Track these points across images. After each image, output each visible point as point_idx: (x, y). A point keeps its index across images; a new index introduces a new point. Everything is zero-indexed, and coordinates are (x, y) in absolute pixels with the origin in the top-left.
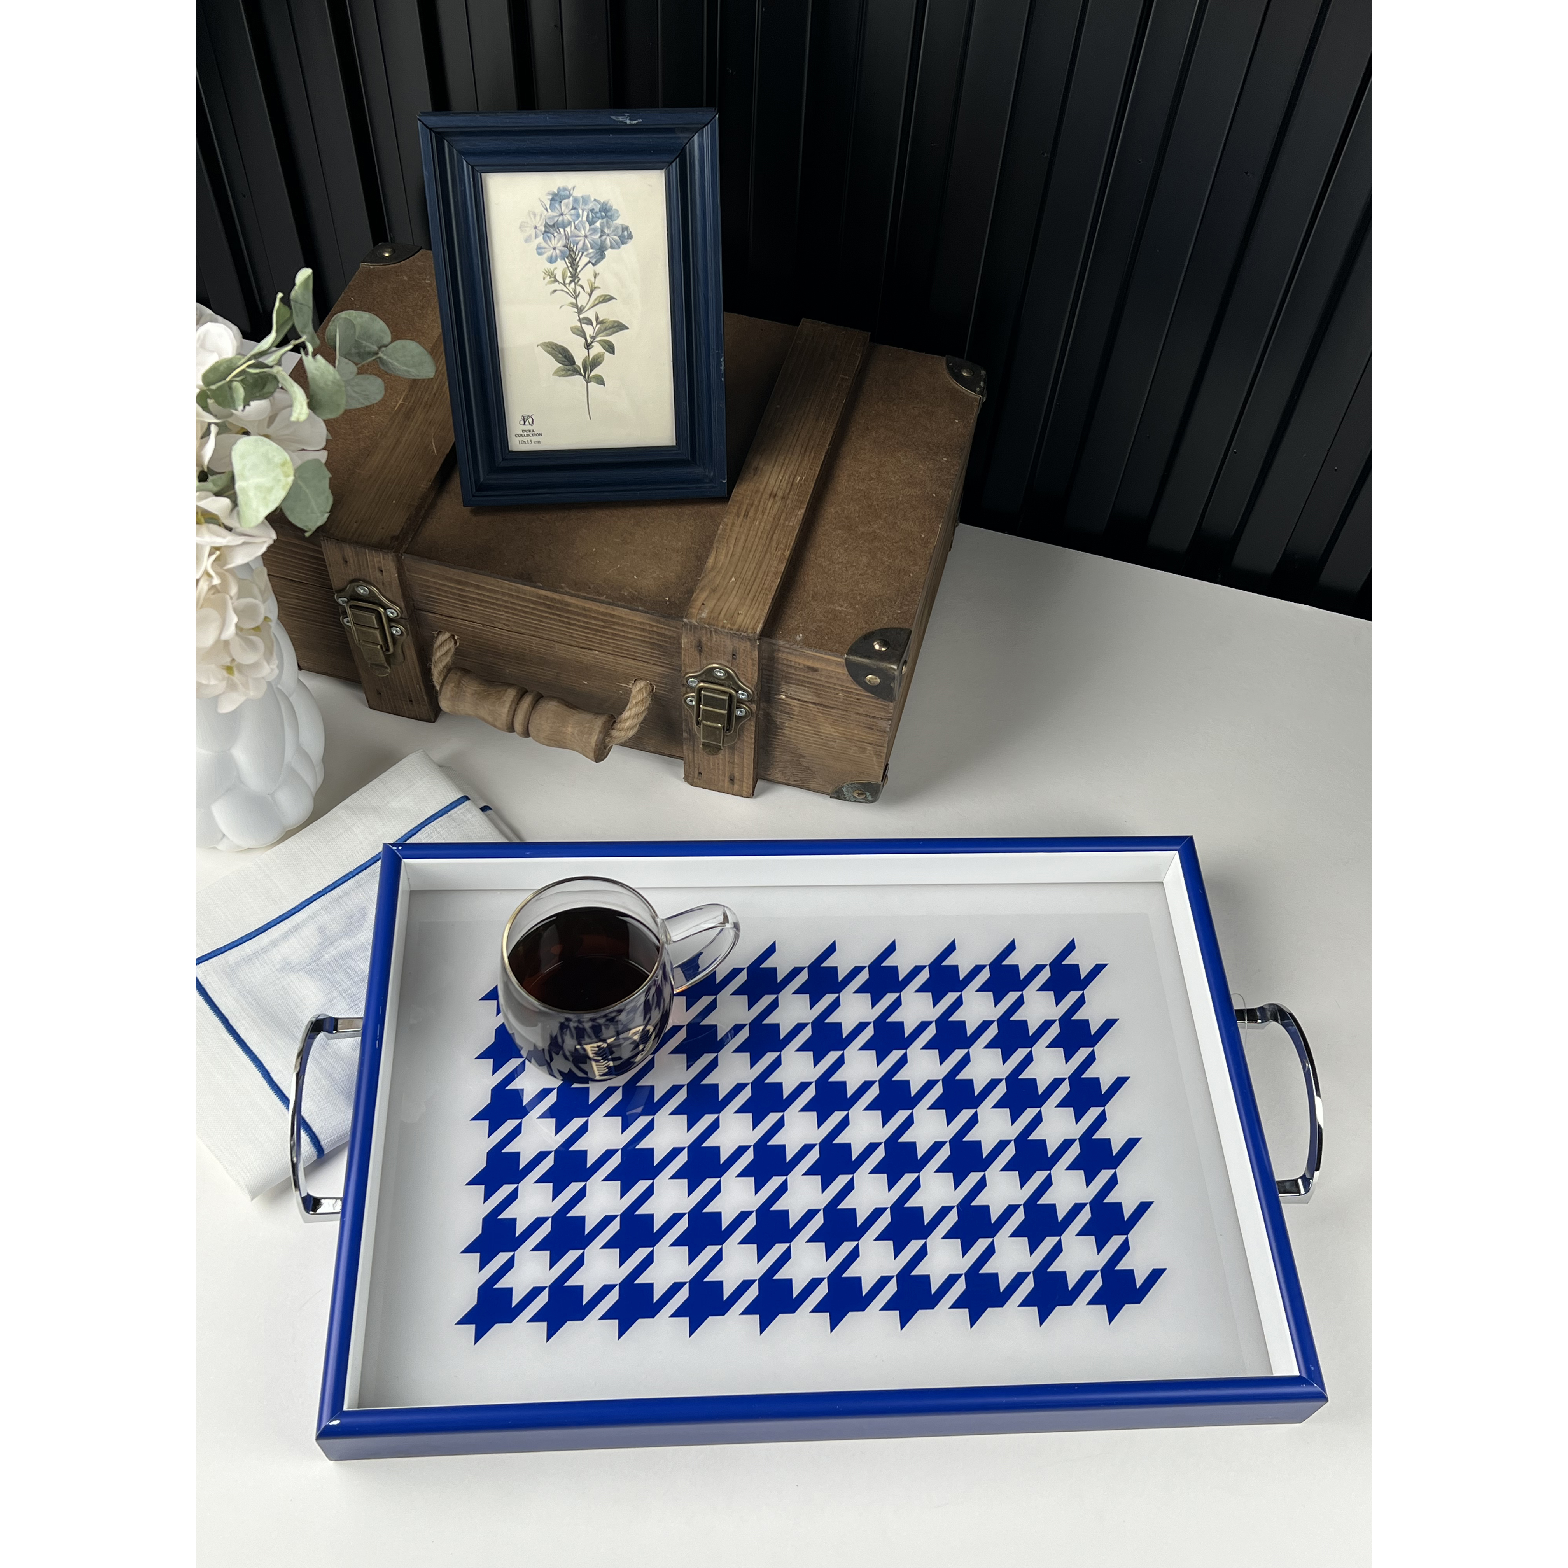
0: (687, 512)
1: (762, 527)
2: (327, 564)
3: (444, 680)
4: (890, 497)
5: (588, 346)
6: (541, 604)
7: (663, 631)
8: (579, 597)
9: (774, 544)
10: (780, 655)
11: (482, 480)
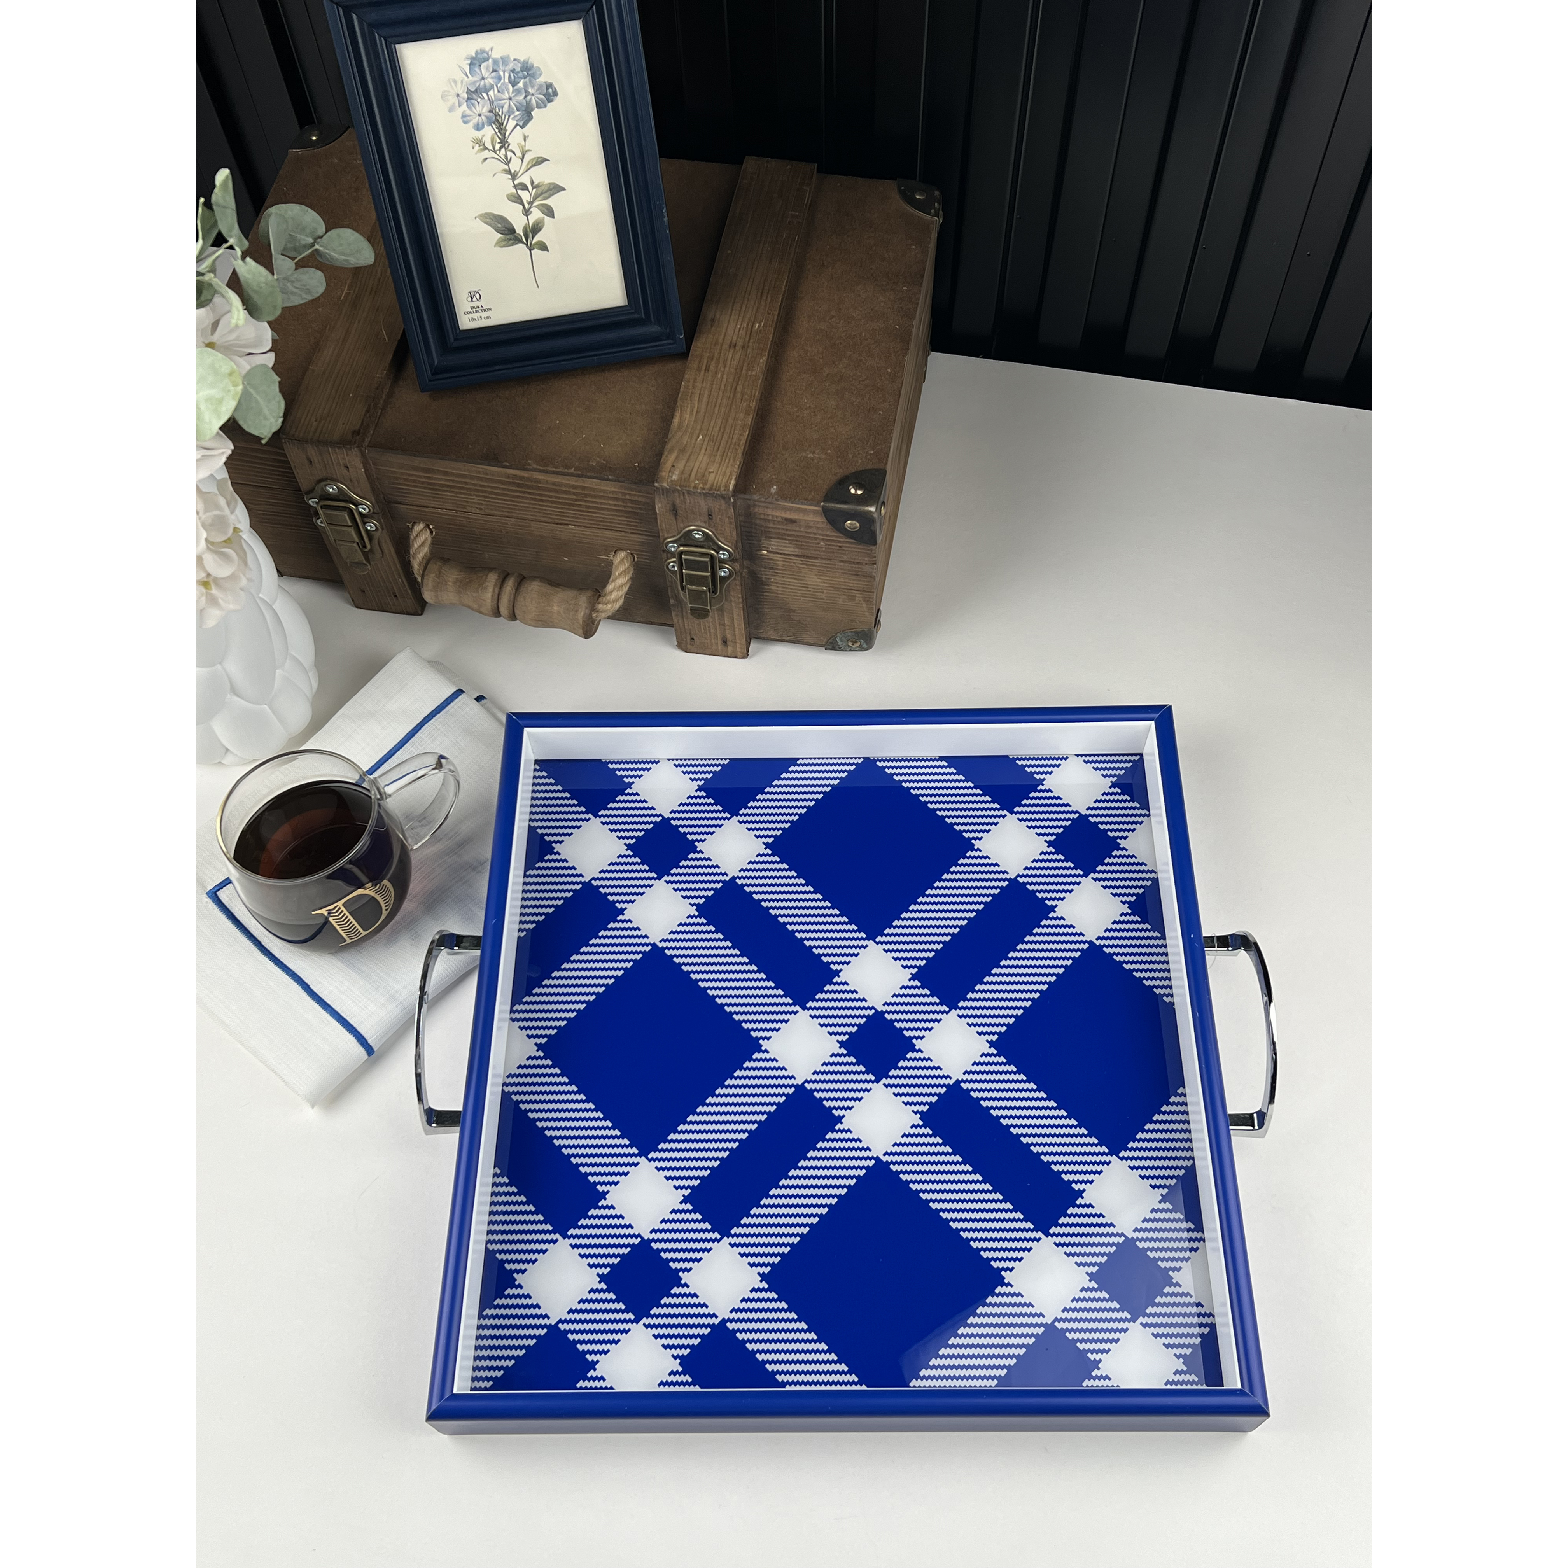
0: (647, 372)
1: (725, 380)
2: (292, 466)
3: (424, 571)
4: (853, 333)
5: (527, 212)
6: (510, 483)
7: (636, 498)
8: (546, 472)
9: (739, 395)
10: (756, 510)
11: (436, 363)
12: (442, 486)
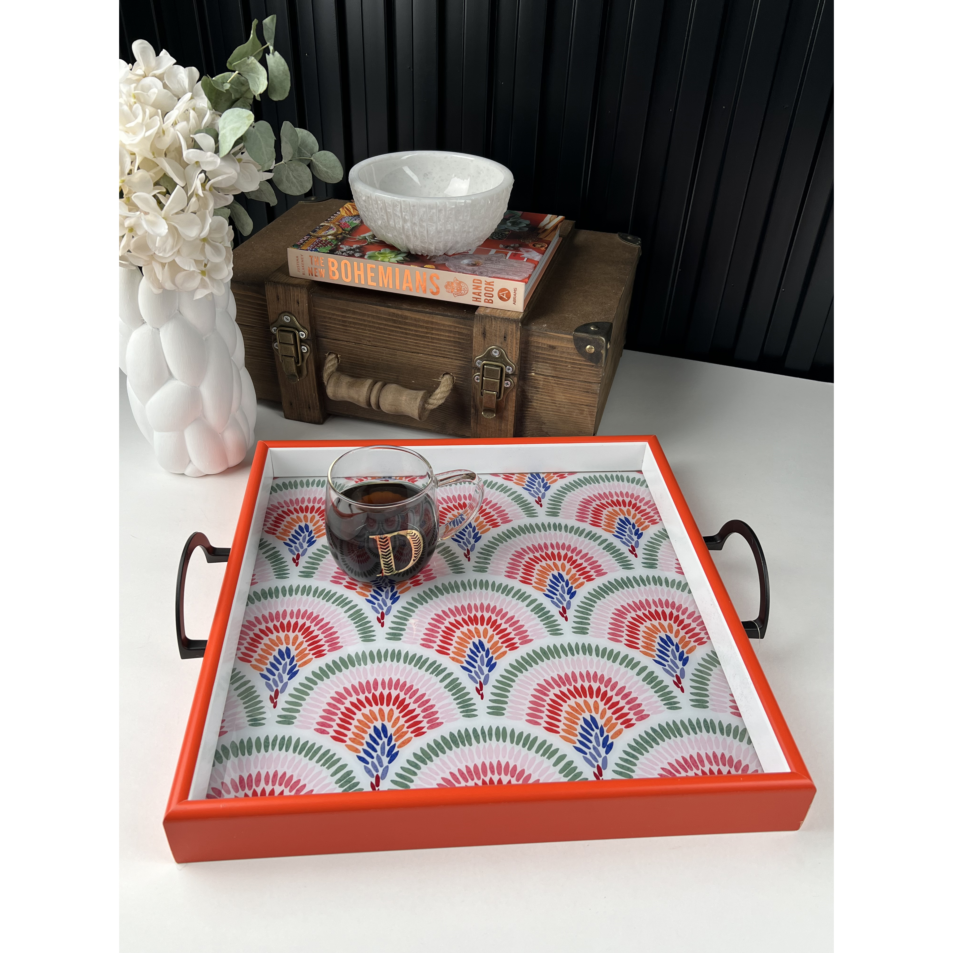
3: (330, 378)
6: (389, 320)
7: (462, 330)
10: (532, 339)
12: (350, 323)
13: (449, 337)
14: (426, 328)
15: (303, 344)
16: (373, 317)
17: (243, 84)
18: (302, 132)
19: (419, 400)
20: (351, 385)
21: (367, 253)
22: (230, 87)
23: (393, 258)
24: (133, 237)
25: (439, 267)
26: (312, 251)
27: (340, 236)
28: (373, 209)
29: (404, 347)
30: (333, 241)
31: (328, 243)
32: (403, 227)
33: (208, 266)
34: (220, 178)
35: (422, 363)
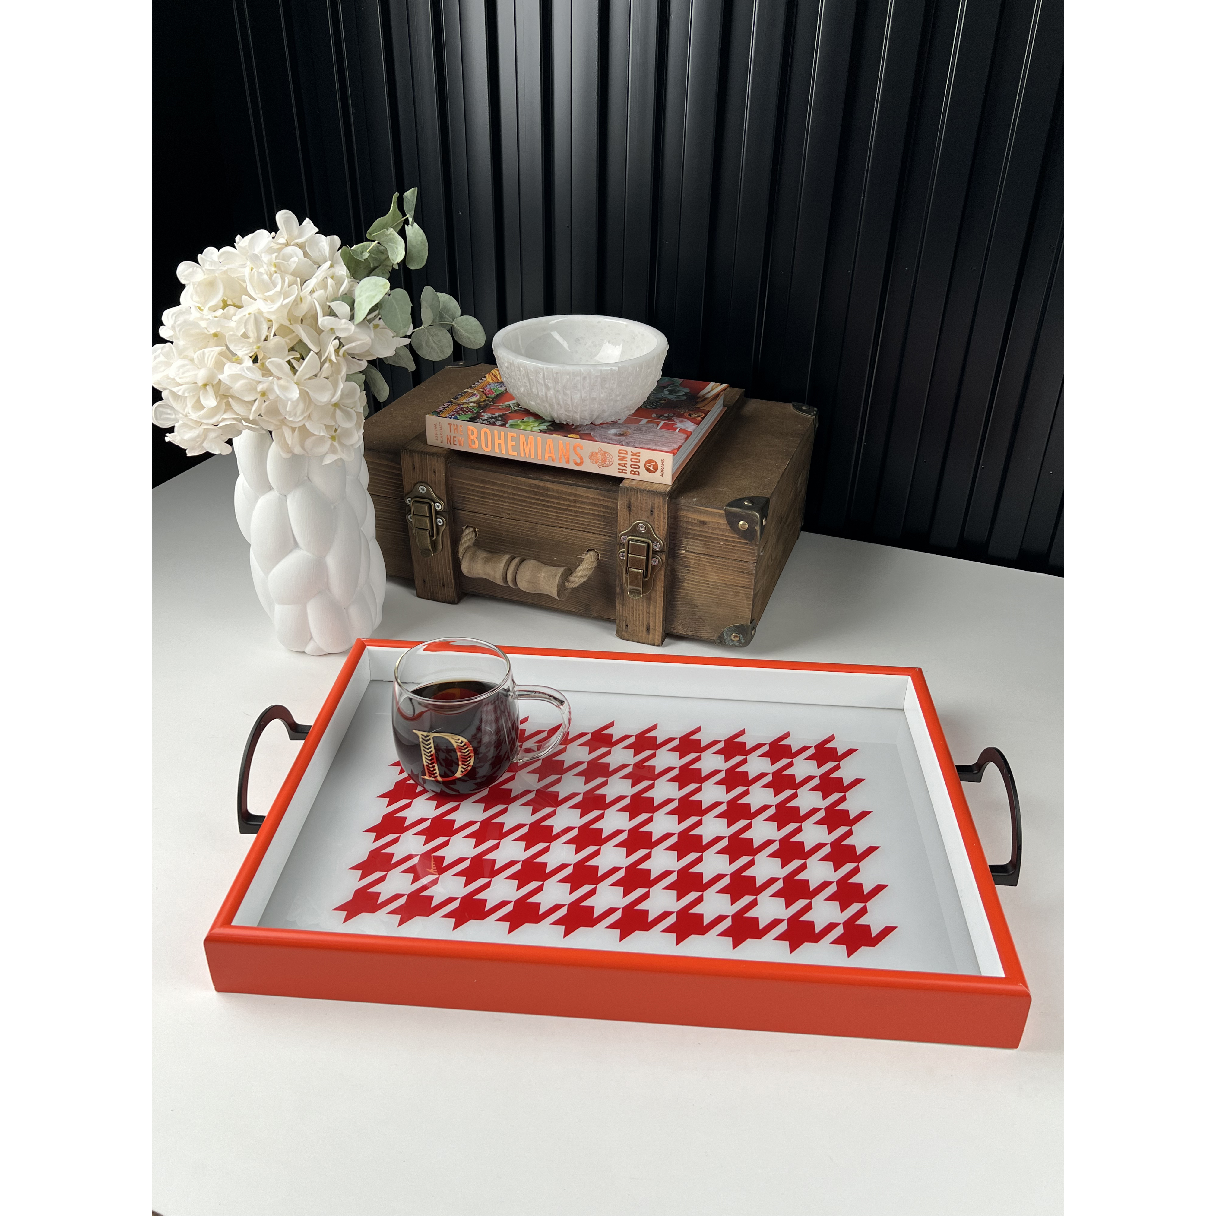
2: (403, 471)
3: (465, 554)
7: (607, 504)
10: (681, 513)
12: (489, 494)
13: (593, 510)
14: (569, 500)
15: (438, 516)
16: (513, 488)
17: (382, 253)
18: (444, 297)
19: (558, 577)
20: (487, 561)
21: (509, 422)
22: (369, 257)
23: (536, 426)
24: (265, 401)
25: (583, 437)
26: (451, 418)
27: (483, 403)
28: (516, 376)
29: (545, 520)
30: (475, 408)
31: (469, 411)
32: (546, 394)
33: (338, 431)
34: (353, 344)
35: (564, 538)
